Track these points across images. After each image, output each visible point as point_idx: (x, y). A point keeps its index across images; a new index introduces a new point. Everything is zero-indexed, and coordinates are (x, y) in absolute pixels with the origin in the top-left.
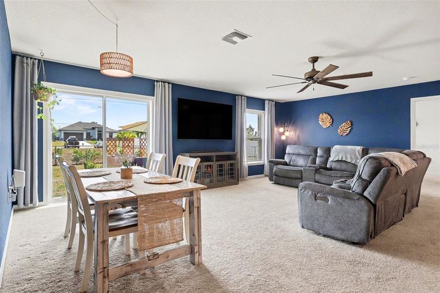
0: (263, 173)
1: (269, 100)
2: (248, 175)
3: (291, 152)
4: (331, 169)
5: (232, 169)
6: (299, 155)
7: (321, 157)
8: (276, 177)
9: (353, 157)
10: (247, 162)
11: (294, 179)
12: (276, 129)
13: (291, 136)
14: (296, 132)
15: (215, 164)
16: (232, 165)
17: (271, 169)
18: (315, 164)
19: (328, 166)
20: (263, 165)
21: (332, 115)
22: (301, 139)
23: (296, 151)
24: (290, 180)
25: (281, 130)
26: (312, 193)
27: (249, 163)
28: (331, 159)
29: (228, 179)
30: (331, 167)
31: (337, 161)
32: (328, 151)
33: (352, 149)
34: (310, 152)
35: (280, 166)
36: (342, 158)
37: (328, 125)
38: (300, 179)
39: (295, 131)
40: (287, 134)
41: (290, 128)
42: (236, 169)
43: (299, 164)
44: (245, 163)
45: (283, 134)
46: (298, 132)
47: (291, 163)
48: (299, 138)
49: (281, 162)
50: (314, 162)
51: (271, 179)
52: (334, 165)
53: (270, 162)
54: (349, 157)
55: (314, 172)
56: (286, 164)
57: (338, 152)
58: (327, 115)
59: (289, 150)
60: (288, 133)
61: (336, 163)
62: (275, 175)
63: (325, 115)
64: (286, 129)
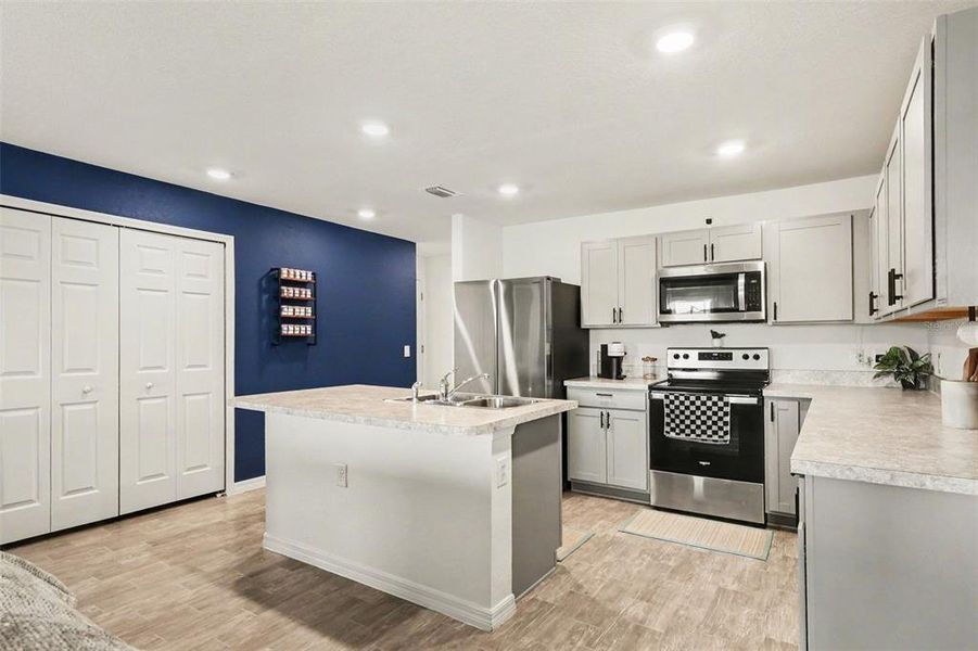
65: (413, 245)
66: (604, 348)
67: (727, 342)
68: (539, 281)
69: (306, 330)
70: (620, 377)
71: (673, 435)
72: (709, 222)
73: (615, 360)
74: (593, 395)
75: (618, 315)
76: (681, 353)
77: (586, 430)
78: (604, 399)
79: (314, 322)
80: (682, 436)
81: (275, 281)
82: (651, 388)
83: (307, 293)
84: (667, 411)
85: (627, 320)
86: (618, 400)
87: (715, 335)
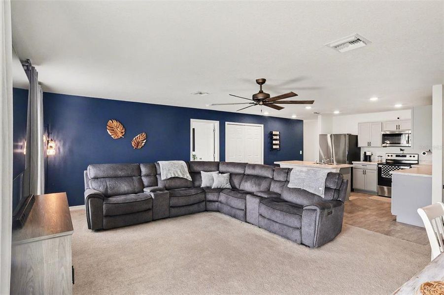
6: (115, 178)
8: (107, 218)
9: (182, 172)
11: (140, 214)
19: (161, 185)
21: (124, 123)
28: (163, 177)
30: (165, 186)
31: (172, 178)
32: (154, 169)
34: (133, 171)
35: (115, 200)
37: (120, 135)
38: (150, 209)
43: (123, 191)
47: (110, 191)
52: (168, 184)
54: (179, 172)
55: (168, 196)
57: (168, 169)
58: (118, 123)
61: (170, 181)
63: (115, 122)
65: (302, 121)
66: (365, 153)
67: (405, 152)
68: (345, 135)
69: (278, 147)
70: (370, 161)
71: (384, 176)
72: (398, 118)
73: (368, 157)
74: (361, 165)
75: (369, 144)
76: (390, 155)
77: (358, 174)
78: (364, 167)
79: (279, 145)
80: (387, 177)
81: (271, 135)
82: (378, 164)
83: (278, 137)
84: (382, 170)
85: (372, 145)
86: (368, 167)
87: (401, 150)
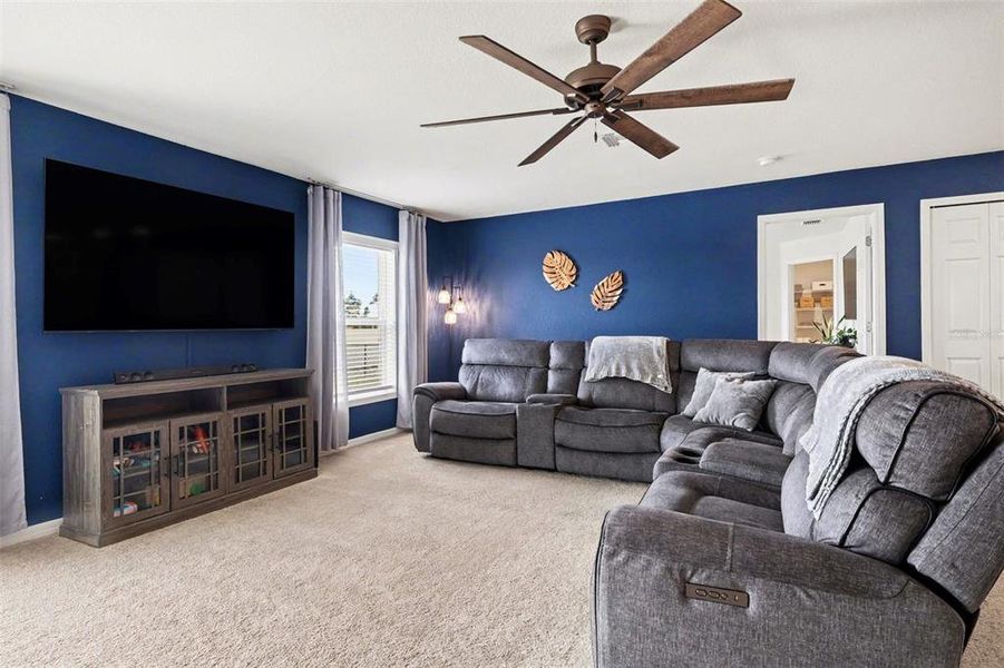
0: (393, 424)
1: (412, 211)
2: (350, 438)
3: (476, 358)
4: (589, 405)
5: (292, 429)
6: (499, 366)
7: (559, 369)
8: (436, 435)
9: (646, 368)
10: (345, 396)
11: (490, 443)
12: (429, 295)
13: (471, 313)
14: (482, 302)
15: (225, 420)
16: (292, 413)
17: (422, 413)
18: (545, 392)
19: (581, 394)
20: (395, 402)
21: (575, 256)
22: (496, 321)
23: (491, 357)
24: (480, 445)
25: (444, 297)
26: (669, 570)
27: (351, 398)
28: (589, 375)
29: (278, 467)
30: (590, 397)
31: (607, 379)
32: (577, 354)
33: (640, 346)
34: (531, 357)
35: (450, 405)
36: (618, 369)
37: (567, 282)
38: (509, 439)
39: (480, 297)
40: (459, 307)
41: (468, 292)
42: (310, 426)
43: (502, 394)
44: (340, 400)
45: (449, 308)
46: (487, 304)
47: (479, 390)
48: (490, 318)
49: (450, 390)
50: (541, 385)
51: (421, 445)
52: (597, 392)
53: (419, 392)
54: (634, 365)
55: (550, 417)
56: (463, 396)
57: (606, 356)
58: (564, 256)
59: (469, 353)
60: (462, 308)
61: (604, 385)
62: (435, 432)
63: (557, 255)
64: (457, 293)
